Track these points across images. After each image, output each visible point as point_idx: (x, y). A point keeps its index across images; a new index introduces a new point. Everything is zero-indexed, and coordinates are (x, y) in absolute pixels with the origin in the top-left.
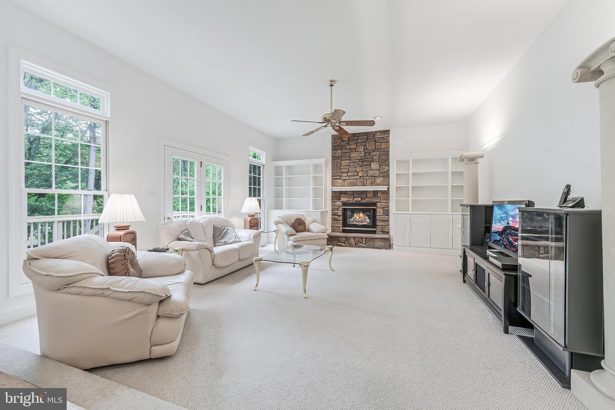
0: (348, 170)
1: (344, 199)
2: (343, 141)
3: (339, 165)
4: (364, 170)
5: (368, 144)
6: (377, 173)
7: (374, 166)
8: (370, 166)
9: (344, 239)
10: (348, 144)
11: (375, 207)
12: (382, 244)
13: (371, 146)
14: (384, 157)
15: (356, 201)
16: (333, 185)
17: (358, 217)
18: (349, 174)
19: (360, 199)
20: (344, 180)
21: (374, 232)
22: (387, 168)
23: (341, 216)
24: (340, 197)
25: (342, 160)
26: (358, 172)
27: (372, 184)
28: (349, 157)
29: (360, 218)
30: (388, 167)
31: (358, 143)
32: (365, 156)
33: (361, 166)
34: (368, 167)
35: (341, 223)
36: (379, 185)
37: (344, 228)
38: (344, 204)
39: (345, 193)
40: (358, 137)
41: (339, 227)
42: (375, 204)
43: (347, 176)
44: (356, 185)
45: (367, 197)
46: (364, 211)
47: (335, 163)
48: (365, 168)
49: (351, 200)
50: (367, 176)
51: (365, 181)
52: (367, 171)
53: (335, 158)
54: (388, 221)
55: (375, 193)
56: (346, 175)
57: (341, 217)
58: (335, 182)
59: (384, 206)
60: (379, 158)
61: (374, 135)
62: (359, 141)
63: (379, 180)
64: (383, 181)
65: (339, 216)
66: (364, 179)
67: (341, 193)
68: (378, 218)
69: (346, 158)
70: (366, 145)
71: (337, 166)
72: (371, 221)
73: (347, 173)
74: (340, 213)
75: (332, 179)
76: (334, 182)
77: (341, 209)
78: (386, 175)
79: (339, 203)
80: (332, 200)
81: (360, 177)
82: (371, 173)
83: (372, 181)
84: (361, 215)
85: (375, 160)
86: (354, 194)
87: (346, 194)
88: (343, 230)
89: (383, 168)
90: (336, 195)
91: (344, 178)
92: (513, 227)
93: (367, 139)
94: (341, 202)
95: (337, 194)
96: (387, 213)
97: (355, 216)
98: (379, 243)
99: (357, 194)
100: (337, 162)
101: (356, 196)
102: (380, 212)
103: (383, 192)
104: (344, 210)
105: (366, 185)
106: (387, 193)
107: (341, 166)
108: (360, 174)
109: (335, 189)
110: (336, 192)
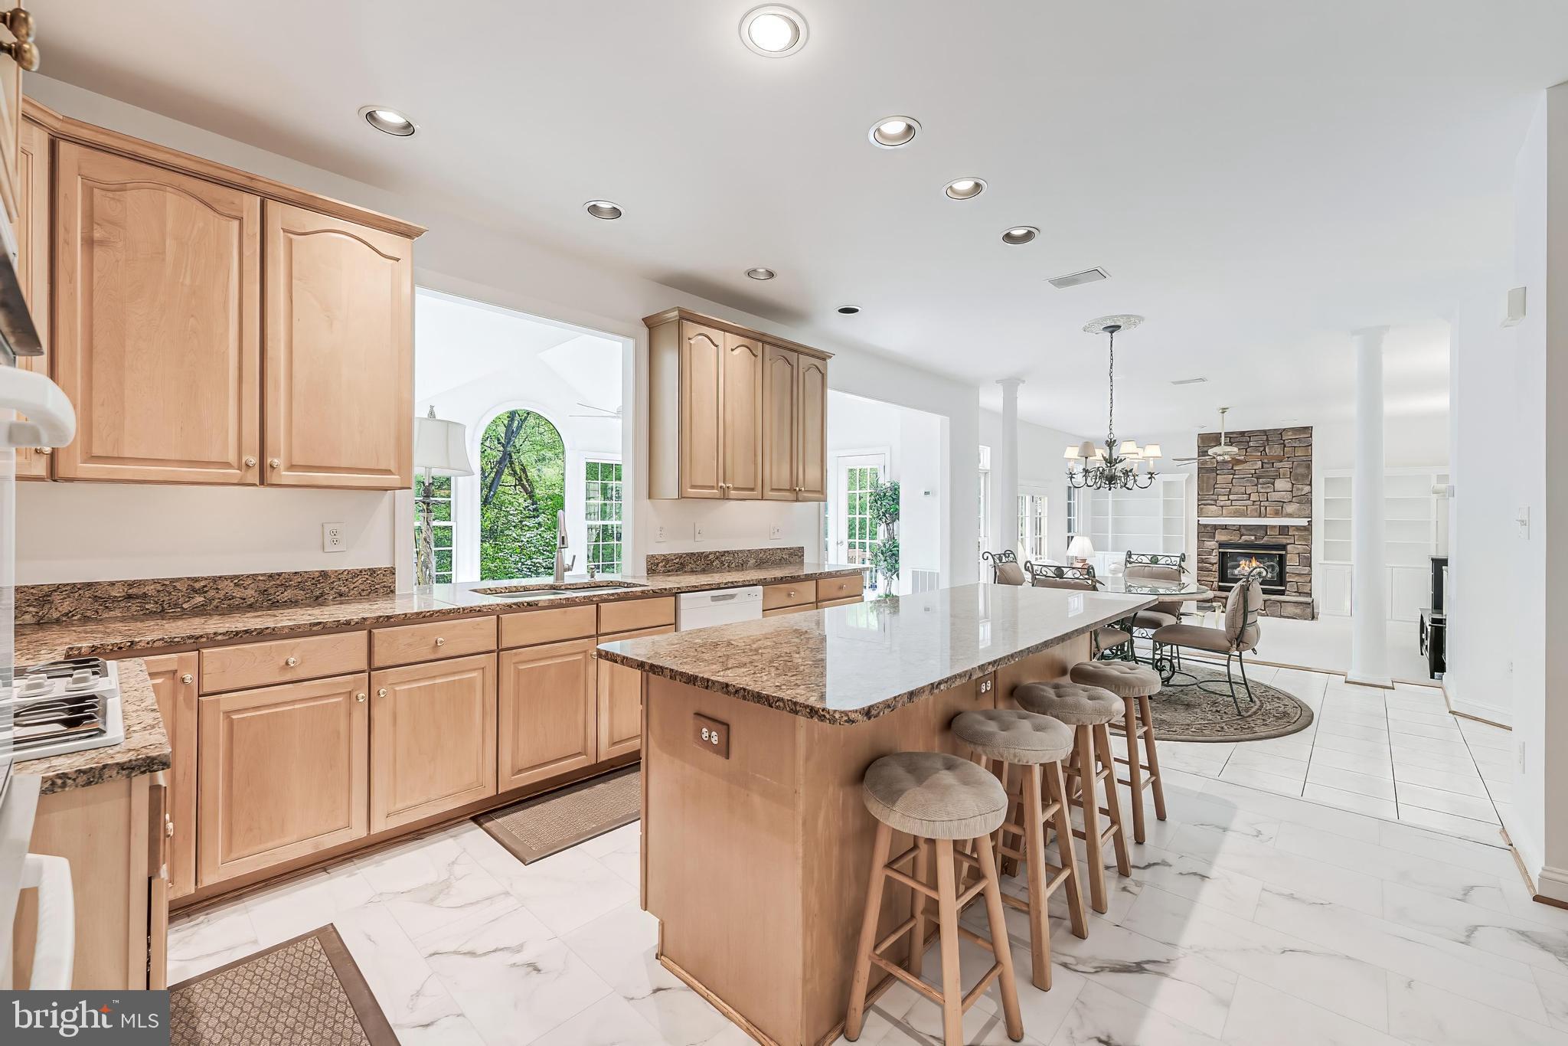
0: (1230, 491)
1: (1221, 537)
3: (1212, 482)
4: (1262, 491)
5: (1270, 449)
6: (1287, 496)
7: (1282, 484)
8: (1273, 484)
11: (1284, 552)
12: (1298, 611)
13: (1275, 450)
14: (1301, 470)
15: (1246, 541)
16: (1200, 514)
18: (1231, 497)
19: (1253, 538)
20: (1222, 507)
21: (1282, 593)
22: (1307, 489)
23: (1216, 563)
24: (1214, 533)
25: (1217, 474)
26: (1250, 494)
27: (1277, 514)
28: (1232, 469)
30: (1309, 487)
32: (1262, 467)
33: (1256, 485)
34: (1269, 487)
35: (1216, 576)
36: (1290, 516)
37: (1220, 584)
38: (1221, 545)
39: (1225, 527)
40: (1250, 437)
41: (1213, 582)
42: (1284, 547)
43: (1229, 500)
44: (1244, 515)
45: (1266, 534)
46: (1258, 557)
47: (1205, 479)
48: (1262, 488)
49: (1234, 538)
50: (1267, 500)
51: (1263, 509)
52: (1267, 493)
53: (1204, 471)
54: (1310, 574)
55: (1284, 530)
56: (1225, 498)
57: (1217, 566)
58: (1204, 510)
59: (1301, 551)
60: (1291, 472)
61: (1281, 434)
62: (1251, 444)
63: (1290, 508)
64: (1299, 510)
65: (1213, 564)
66: (1260, 506)
67: (1215, 527)
68: (1288, 569)
69: (1226, 471)
70: (1264, 450)
71: (1207, 483)
72: (1276, 574)
73: (1228, 495)
74: (1214, 558)
75: (1199, 505)
76: (1202, 509)
77: (1215, 553)
78: (1307, 500)
79: (1211, 544)
80: (1198, 538)
81: (1254, 501)
82: (1274, 496)
83: (1278, 510)
84: (1254, 563)
85: (1284, 475)
86: (1239, 529)
87: (1226, 529)
88: (1219, 587)
89: (1298, 489)
90: (1206, 531)
91: (1222, 503)
93: (1267, 440)
94: (1217, 542)
95: (1209, 529)
96: (1308, 562)
97: (1242, 566)
98: (1290, 610)
99: (1247, 530)
100: (1208, 478)
101: (1245, 533)
102: (1292, 563)
103: (1298, 528)
104: (1223, 555)
105: (1265, 516)
106: (1308, 529)
107: (1216, 483)
108: (1254, 497)
109: (1204, 521)
110: (1206, 526)
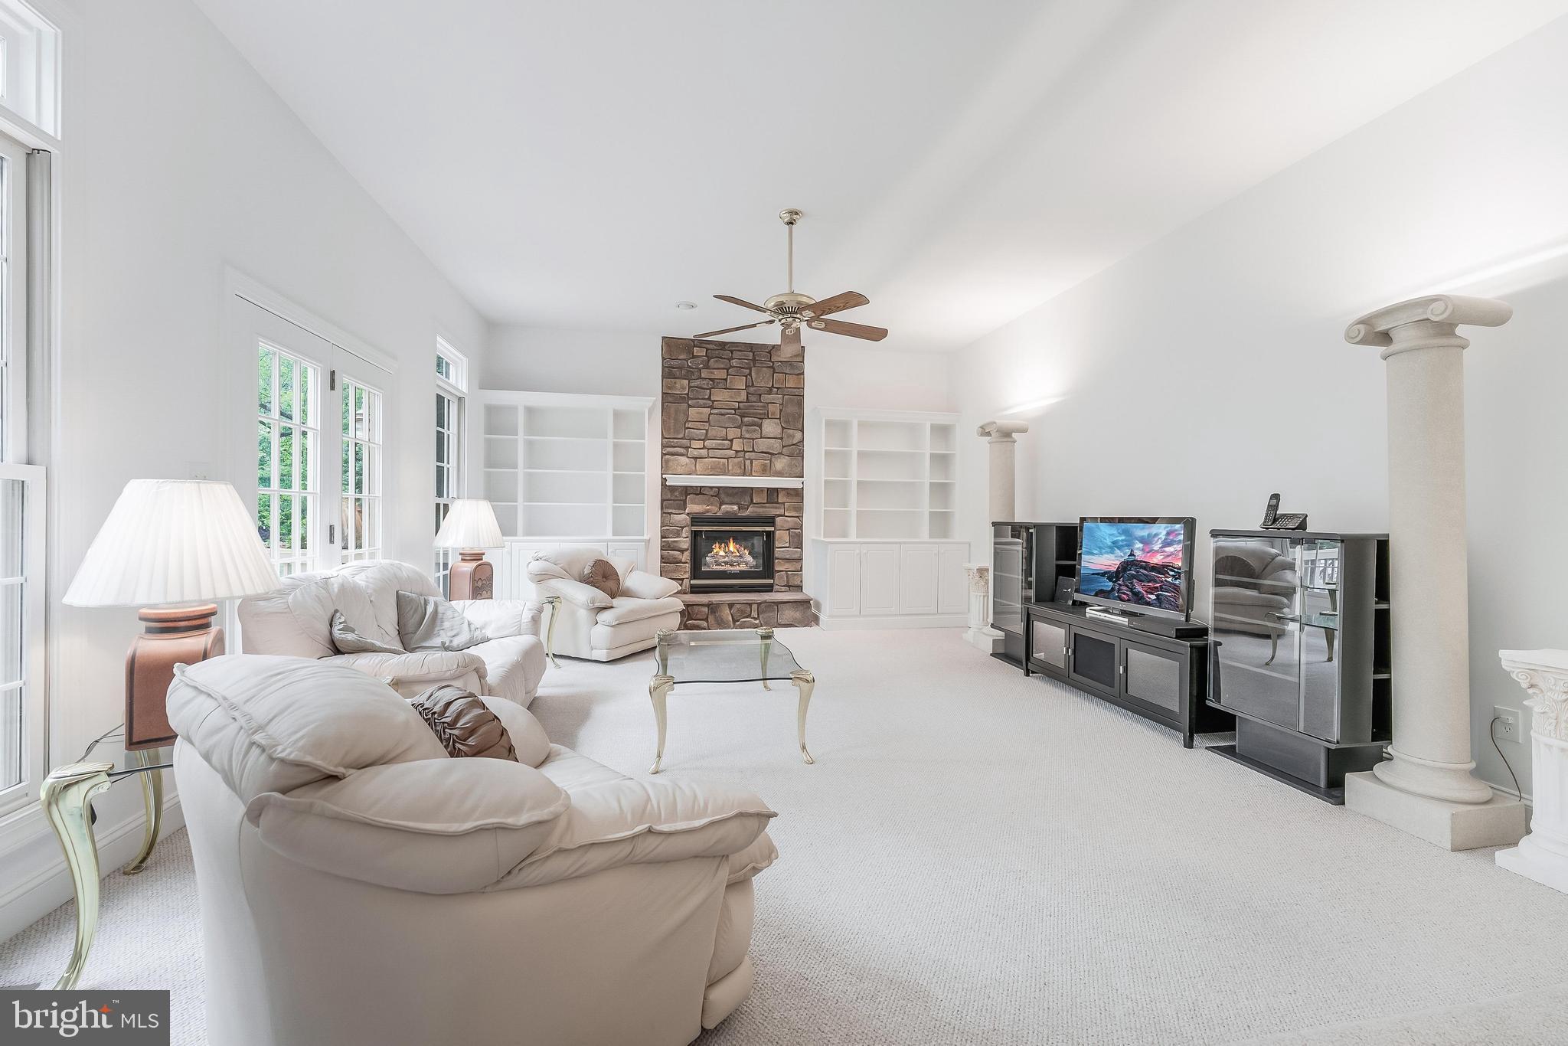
0: (707, 434)
1: (694, 507)
2: (694, 357)
3: (682, 418)
4: (747, 436)
5: (757, 373)
6: (776, 445)
7: (770, 427)
8: (760, 426)
9: (706, 609)
10: (707, 367)
11: (772, 529)
12: (798, 615)
13: (762, 379)
14: (790, 409)
15: (727, 512)
16: (665, 467)
17: (722, 553)
18: (708, 443)
19: (736, 508)
20: (695, 458)
21: (769, 588)
22: (798, 435)
23: (687, 550)
24: (685, 501)
25: (689, 406)
26: (731, 441)
27: (766, 471)
28: (709, 399)
29: (728, 556)
30: (800, 433)
31: (731, 367)
32: (748, 401)
33: (739, 427)
34: (755, 430)
35: (688, 570)
36: (780, 474)
37: (692, 582)
38: (696, 520)
39: (699, 491)
40: (732, 352)
41: (682, 580)
42: (771, 521)
43: (704, 447)
44: (724, 472)
45: (752, 502)
46: (739, 537)
47: (672, 411)
48: (748, 431)
49: (713, 510)
50: (753, 451)
51: (748, 463)
52: (753, 439)
53: (670, 399)
54: (800, 559)
55: (773, 493)
56: (700, 444)
57: (686, 556)
58: (671, 464)
59: (790, 525)
60: (781, 410)
61: (770, 352)
62: (734, 363)
63: (780, 464)
64: (790, 466)
65: (682, 551)
66: (745, 459)
67: (687, 490)
68: (778, 552)
69: (701, 402)
70: (750, 374)
71: (676, 420)
72: (761, 561)
73: (704, 441)
74: (685, 542)
75: (663, 455)
76: (667, 461)
77: (686, 532)
78: (796, 452)
79: (682, 518)
80: (662, 509)
81: (737, 452)
82: (762, 444)
83: (765, 465)
84: (732, 547)
85: (773, 414)
86: (721, 494)
87: (701, 493)
88: (692, 586)
89: (789, 436)
90: (673, 497)
91: (696, 453)
92: (1144, 562)
93: (754, 360)
94: (688, 514)
95: (677, 494)
96: (797, 542)
97: (715, 551)
98: (789, 614)
99: (728, 495)
100: (676, 412)
101: (726, 500)
102: (782, 538)
103: (788, 492)
104: (695, 535)
105: (751, 475)
106: (797, 494)
107: (687, 421)
108: (737, 445)
109: (673, 480)
110: (673, 489)
